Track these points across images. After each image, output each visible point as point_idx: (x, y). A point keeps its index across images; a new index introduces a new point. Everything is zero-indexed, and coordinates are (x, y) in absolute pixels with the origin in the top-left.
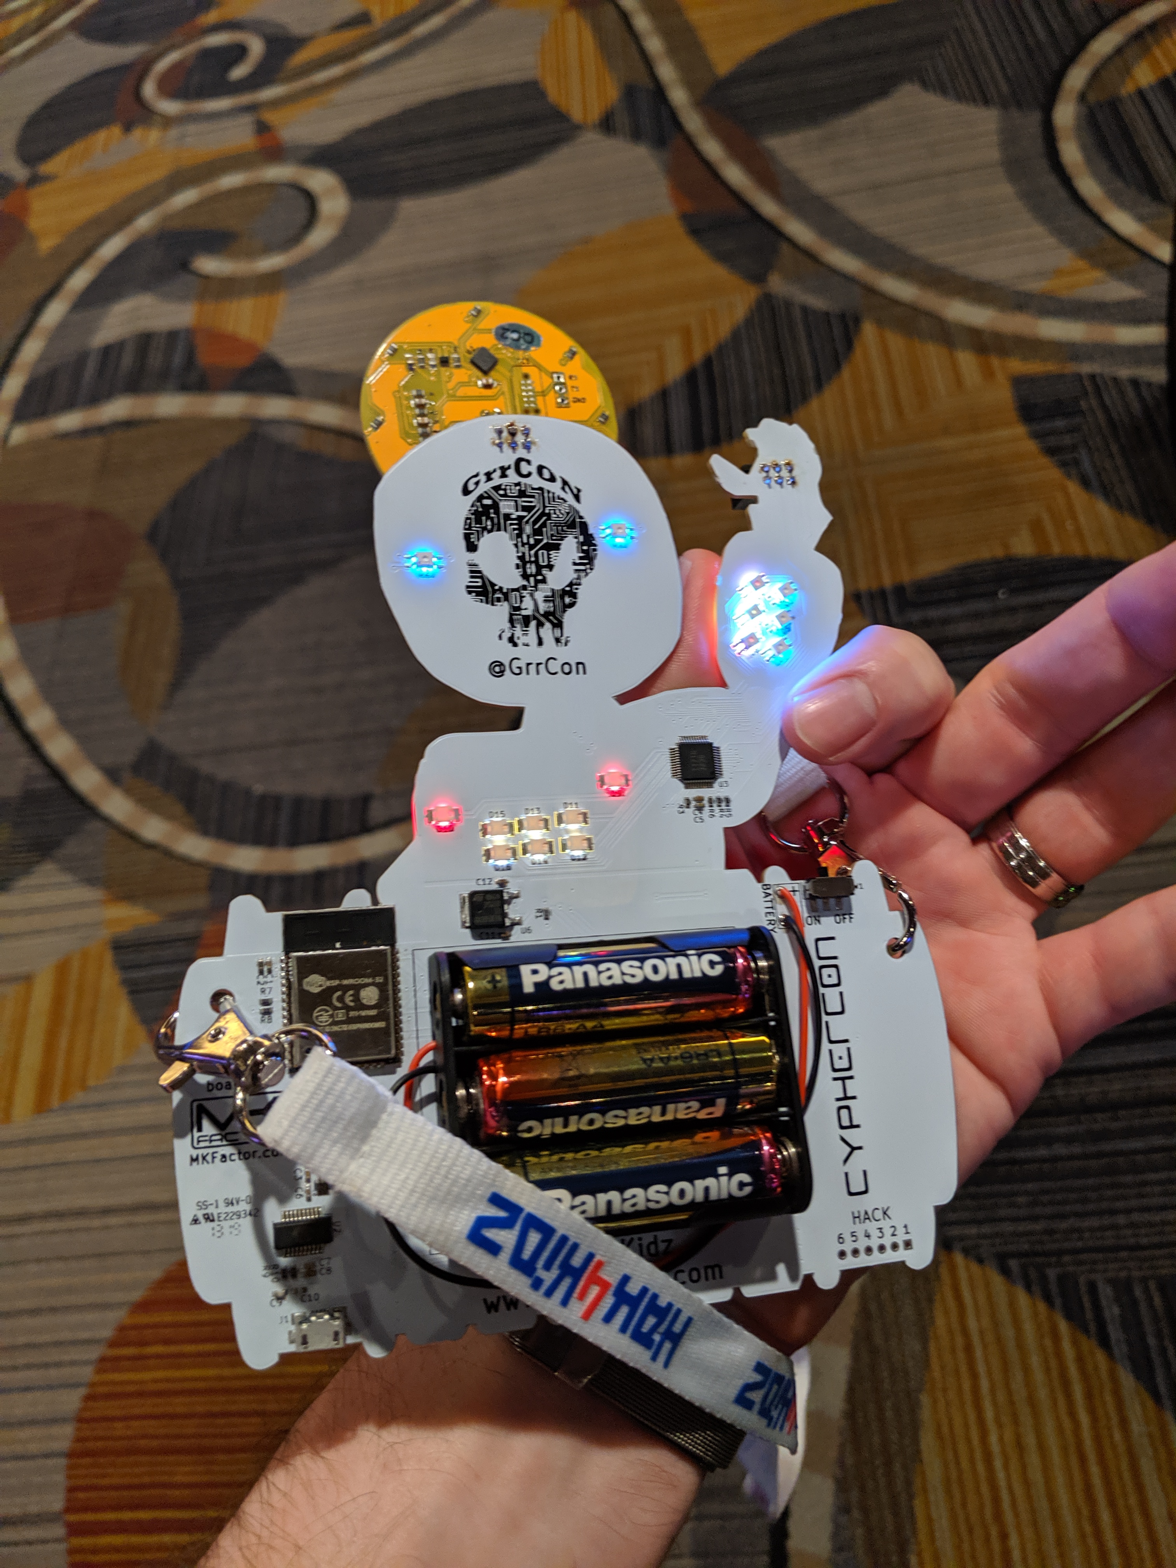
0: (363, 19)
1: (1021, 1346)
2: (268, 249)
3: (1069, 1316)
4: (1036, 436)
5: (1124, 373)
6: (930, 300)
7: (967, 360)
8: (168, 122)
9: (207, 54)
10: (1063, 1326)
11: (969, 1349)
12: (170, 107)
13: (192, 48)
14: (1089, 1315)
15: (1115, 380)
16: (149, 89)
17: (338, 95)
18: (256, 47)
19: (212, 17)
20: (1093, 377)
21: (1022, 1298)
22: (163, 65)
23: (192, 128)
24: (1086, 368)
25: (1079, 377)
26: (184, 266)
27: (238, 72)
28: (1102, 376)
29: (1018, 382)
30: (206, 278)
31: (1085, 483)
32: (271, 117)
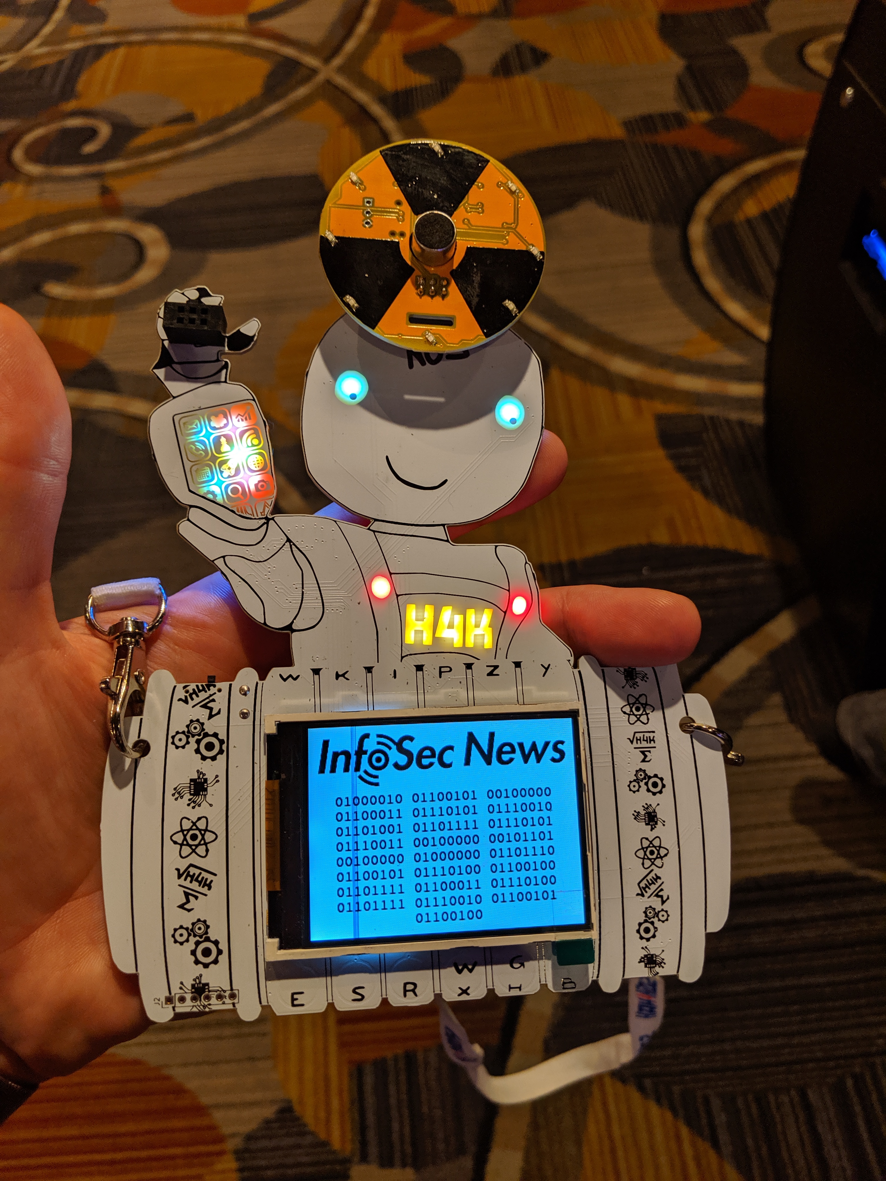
0: (189, 117)
1: (652, 1148)
2: (104, 282)
3: (689, 1124)
4: (673, 458)
5: (734, 416)
6: (599, 356)
7: (624, 401)
8: (31, 180)
9: (66, 133)
10: (684, 1131)
11: (613, 1151)
12: (34, 169)
13: (54, 127)
14: (704, 1121)
15: (728, 421)
16: (18, 154)
17: (166, 172)
18: (105, 130)
19: (72, 105)
20: (712, 418)
21: (654, 1109)
22: (29, 138)
23: (48, 187)
24: (708, 411)
25: (702, 417)
26: (37, 289)
27: (89, 148)
28: (718, 417)
29: (660, 419)
30: (54, 300)
31: (706, 493)
32: (113, 183)
